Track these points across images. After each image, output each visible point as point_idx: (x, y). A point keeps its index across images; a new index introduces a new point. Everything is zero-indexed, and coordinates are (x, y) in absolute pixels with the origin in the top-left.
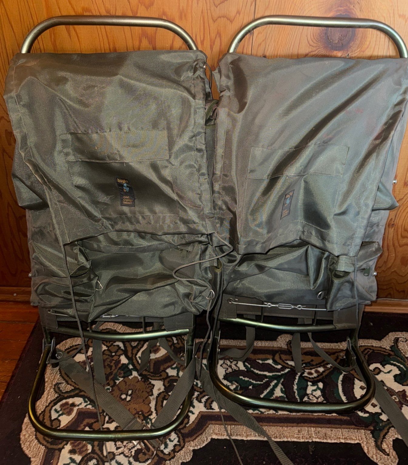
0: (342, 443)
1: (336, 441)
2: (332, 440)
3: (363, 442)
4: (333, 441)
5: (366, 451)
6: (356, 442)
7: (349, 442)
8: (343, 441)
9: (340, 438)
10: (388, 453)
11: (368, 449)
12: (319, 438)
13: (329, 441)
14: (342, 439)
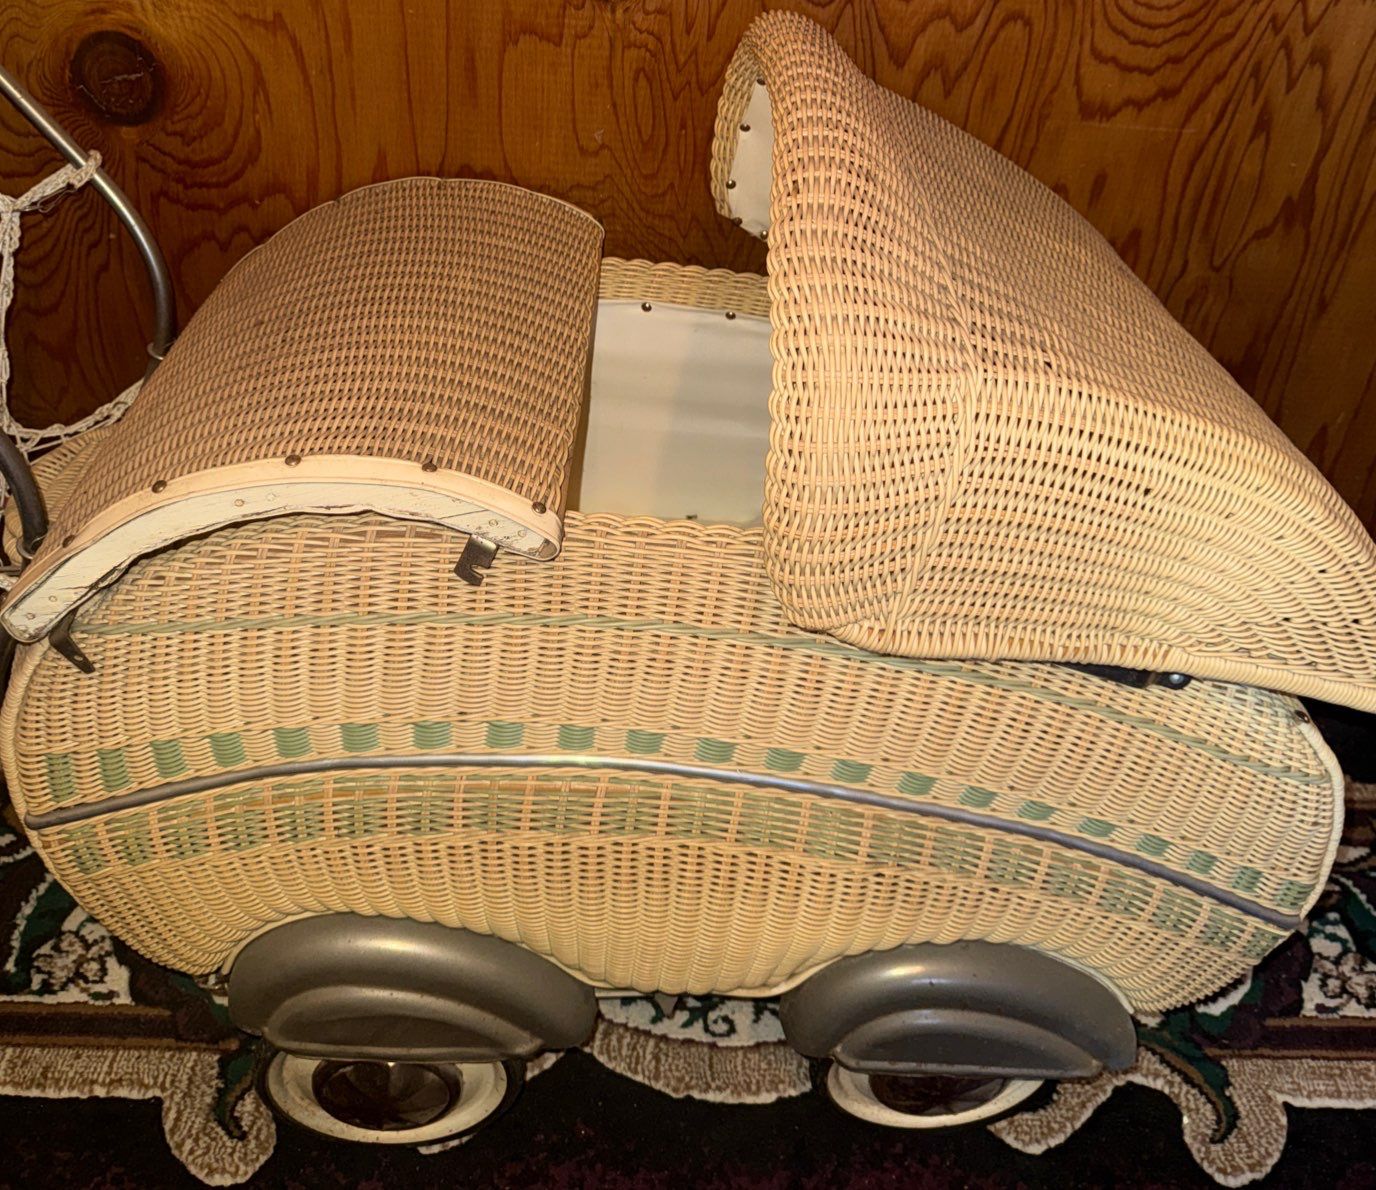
0: (97, 1098)
1: (75, 1094)
2: (61, 1089)
3: (171, 1096)
4: (65, 1094)
5: (167, 1126)
6: (150, 1095)
7: (122, 1092)
8: (100, 1092)
9: (93, 1082)
10: (246, 1129)
11: (177, 1119)
12: (16, 1085)
13: (51, 1093)
14: (103, 1084)
